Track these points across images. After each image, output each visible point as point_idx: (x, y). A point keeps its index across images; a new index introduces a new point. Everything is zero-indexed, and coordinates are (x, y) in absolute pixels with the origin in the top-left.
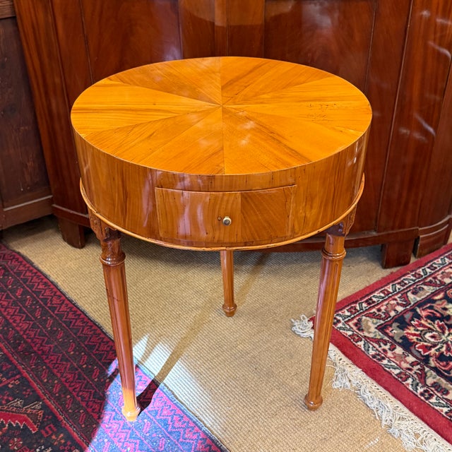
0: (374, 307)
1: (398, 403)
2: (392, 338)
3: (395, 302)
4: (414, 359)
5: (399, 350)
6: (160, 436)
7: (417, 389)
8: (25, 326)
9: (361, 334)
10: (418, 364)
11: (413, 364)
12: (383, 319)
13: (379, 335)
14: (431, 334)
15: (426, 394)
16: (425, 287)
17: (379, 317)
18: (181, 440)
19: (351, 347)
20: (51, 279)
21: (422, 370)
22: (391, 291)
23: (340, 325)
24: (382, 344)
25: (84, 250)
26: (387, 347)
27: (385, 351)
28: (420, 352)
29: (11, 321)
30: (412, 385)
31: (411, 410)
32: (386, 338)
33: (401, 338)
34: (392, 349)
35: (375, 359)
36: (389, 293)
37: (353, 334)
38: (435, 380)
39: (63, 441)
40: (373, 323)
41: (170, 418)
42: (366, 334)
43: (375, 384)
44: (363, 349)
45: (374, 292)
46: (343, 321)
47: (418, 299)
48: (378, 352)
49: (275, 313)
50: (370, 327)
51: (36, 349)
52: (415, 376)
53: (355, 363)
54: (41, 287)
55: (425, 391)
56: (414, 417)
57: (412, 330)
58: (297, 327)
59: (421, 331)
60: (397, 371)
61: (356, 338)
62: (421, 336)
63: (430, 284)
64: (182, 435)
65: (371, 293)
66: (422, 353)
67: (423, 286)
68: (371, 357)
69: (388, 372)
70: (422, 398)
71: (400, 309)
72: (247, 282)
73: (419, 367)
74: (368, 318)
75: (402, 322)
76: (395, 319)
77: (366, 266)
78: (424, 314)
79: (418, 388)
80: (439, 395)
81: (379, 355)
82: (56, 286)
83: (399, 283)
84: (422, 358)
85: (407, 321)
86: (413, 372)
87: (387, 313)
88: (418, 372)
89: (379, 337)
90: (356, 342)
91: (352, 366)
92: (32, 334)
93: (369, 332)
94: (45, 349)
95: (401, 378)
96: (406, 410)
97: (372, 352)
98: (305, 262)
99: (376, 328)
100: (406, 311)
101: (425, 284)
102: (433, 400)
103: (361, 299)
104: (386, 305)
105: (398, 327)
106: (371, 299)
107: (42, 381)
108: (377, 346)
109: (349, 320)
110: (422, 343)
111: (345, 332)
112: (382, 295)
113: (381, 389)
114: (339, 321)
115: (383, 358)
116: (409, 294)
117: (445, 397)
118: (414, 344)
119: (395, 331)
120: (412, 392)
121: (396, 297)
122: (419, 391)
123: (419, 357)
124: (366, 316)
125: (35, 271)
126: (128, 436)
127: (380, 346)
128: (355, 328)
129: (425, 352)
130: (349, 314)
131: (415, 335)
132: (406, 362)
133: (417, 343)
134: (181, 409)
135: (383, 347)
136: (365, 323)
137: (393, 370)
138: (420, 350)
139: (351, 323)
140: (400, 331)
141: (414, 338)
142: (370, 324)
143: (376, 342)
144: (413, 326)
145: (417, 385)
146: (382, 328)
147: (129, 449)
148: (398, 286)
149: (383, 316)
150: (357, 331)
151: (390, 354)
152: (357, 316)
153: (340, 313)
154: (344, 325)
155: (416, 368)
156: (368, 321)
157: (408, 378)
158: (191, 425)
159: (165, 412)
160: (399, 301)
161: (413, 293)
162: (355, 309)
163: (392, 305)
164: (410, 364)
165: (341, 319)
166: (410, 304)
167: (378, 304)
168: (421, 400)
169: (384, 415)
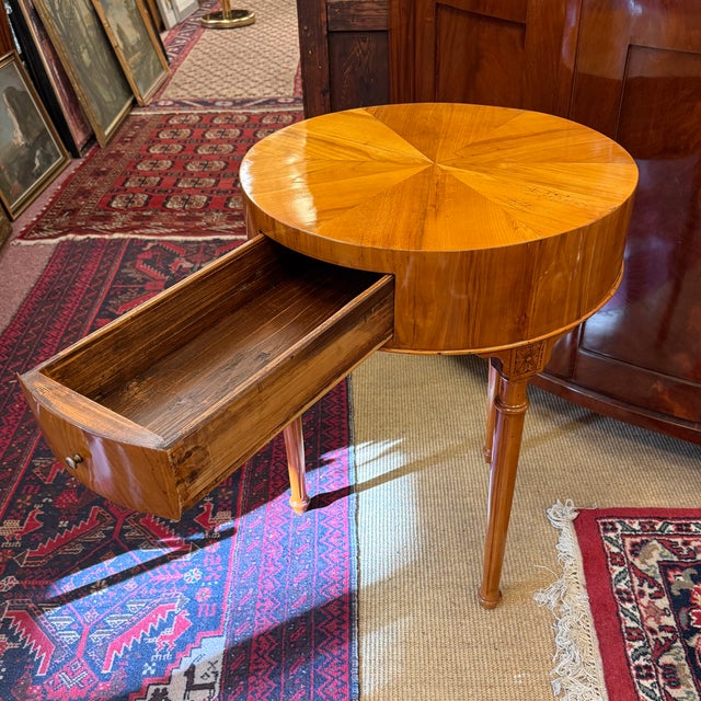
0: (682, 536)
1: (598, 661)
2: (668, 584)
4: (673, 623)
5: (663, 603)
6: (308, 541)
7: (638, 658)
9: (631, 559)
10: (671, 632)
11: (662, 628)
12: (680, 557)
13: (655, 572)
15: (645, 671)
17: (676, 552)
18: (322, 555)
19: (600, 566)
21: (670, 641)
23: (612, 535)
24: (646, 584)
27: (642, 594)
28: (690, 620)
30: (636, 650)
31: (606, 678)
32: (660, 581)
33: (681, 591)
34: (655, 597)
35: (617, 596)
37: (618, 554)
38: (675, 663)
39: (227, 498)
40: (661, 555)
41: (331, 530)
42: (637, 562)
43: (591, 623)
44: (614, 577)
46: (619, 532)
48: (629, 590)
49: (545, 484)
50: (650, 557)
52: (652, 643)
53: (589, 587)
55: (646, 667)
56: (602, 686)
58: (553, 511)
60: (633, 624)
61: (618, 560)
65: (695, 518)
66: (693, 622)
68: (615, 590)
69: (620, 618)
70: (634, 672)
72: (546, 436)
73: (670, 635)
74: (659, 546)
76: (698, 565)
79: (642, 658)
80: (662, 681)
81: (628, 593)
84: (686, 628)
86: (655, 637)
87: (694, 552)
88: (663, 641)
89: (650, 574)
90: (613, 564)
91: (582, 588)
93: (643, 562)
95: (630, 634)
96: (601, 674)
97: (622, 586)
99: (658, 562)
102: (647, 683)
103: (673, 519)
105: (692, 576)
108: (636, 581)
109: (630, 536)
111: (610, 546)
113: (593, 632)
114: (614, 529)
115: (630, 601)
117: (667, 688)
118: (693, 606)
119: (682, 578)
120: (627, 658)
122: (637, 662)
123: (683, 625)
124: (659, 541)
126: (282, 524)
127: (641, 585)
128: (628, 547)
129: (697, 623)
130: (638, 528)
132: (658, 621)
133: (697, 607)
134: (349, 528)
135: (645, 587)
136: (649, 549)
137: (628, 621)
138: (694, 618)
139: (628, 540)
140: (689, 582)
141: (700, 601)
142: (655, 553)
143: (640, 577)
145: (645, 654)
146: (665, 567)
147: (271, 536)
149: (685, 553)
150: (628, 552)
151: (645, 600)
152: (647, 535)
153: (627, 521)
154: (617, 537)
155: (664, 634)
156: (656, 548)
157: (640, 639)
158: (345, 548)
159: (333, 522)
162: (653, 526)
164: (660, 627)
165: (620, 528)
167: (692, 536)
168: (630, 674)
169: (565, 661)
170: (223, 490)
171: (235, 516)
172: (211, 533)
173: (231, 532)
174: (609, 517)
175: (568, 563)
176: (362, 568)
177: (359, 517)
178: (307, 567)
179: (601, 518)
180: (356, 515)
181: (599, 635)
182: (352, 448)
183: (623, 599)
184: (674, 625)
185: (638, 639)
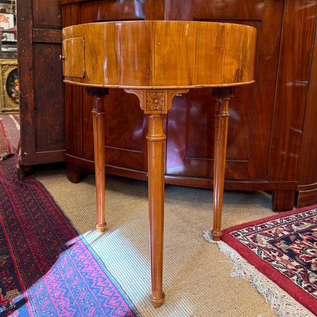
0: (266, 230)
1: (285, 293)
2: (280, 249)
3: (282, 229)
5: (285, 257)
6: (83, 289)
7: (301, 284)
9: (256, 244)
10: (301, 268)
11: (297, 267)
12: (273, 237)
13: (270, 246)
14: (311, 250)
15: (310, 288)
16: (305, 223)
17: (270, 236)
18: (99, 294)
19: (247, 251)
20: (51, 195)
21: (305, 272)
22: (279, 222)
23: (239, 237)
24: (272, 252)
25: (78, 184)
26: (276, 254)
27: (274, 256)
28: (303, 260)
29: (15, 211)
30: (297, 281)
31: (297, 299)
32: (275, 249)
33: (287, 250)
34: (280, 255)
35: (266, 261)
36: (277, 223)
37: (249, 244)
39: (10, 282)
40: (265, 238)
41: (95, 279)
42: (260, 245)
43: (266, 277)
44: (257, 253)
45: (267, 222)
47: (300, 229)
48: (268, 257)
50: (263, 241)
51: (22, 226)
52: (300, 275)
53: (250, 262)
54: (43, 197)
55: (308, 286)
56: (299, 304)
57: (296, 246)
59: (303, 247)
60: (284, 270)
61: (252, 246)
62: (303, 250)
63: (308, 222)
64: (100, 291)
65: (264, 222)
66: (305, 261)
67: (303, 222)
68: (263, 259)
69: (277, 270)
70: (306, 291)
71: (286, 233)
73: (302, 269)
74: (261, 236)
75: (287, 240)
76: (283, 238)
77: (262, 210)
78: (305, 238)
79: (303, 283)
82: (52, 198)
83: (285, 219)
84: (305, 264)
85: (292, 240)
86: (298, 272)
87: (276, 235)
88: (302, 272)
89: (270, 248)
90: (252, 249)
91: (247, 263)
92: (25, 219)
93: (262, 244)
94: (28, 227)
95: (288, 275)
96: (292, 299)
97: (263, 256)
99: (267, 242)
100: (291, 235)
101: (305, 221)
102: (316, 293)
103: (258, 224)
104: (276, 230)
105: (285, 243)
106: (264, 225)
107: (16, 244)
108: (268, 253)
109: (247, 235)
110: (304, 255)
111: (244, 241)
112: (273, 224)
113: (271, 281)
114: (239, 235)
115: (273, 261)
116: (293, 225)
118: (298, 255)
119: (282, 245)
120: (297, 286)
121: (283, 226)
122: (303, 286)
123: (302, 263)
124: (260, 234)
125: (43, 190)
126: (59, 285)
127: (270, 253)
128: (251, 240)
129: (307, 260)
130: (247, 232)
131: (298, 249)
132: (291, 265)
133: (300, 254)
134: (106, 275)
135: (273, 253)
136: (259, 238)
137: (281, 269)
138: (303, 259)
139: (248, 237)
140: (286, 246)
141: (298, 251)
142: (263, 239)
143: (267, 250)
144: (296, 243)
145: (302, 281)
146: (271, 242)
147: (56, 294)
148: (284, 221)
149: (273, 235)
150: (253, 242)
151: (278, 258)
152: (253, 233)
153: (240, 230)
154: (243, 237)
155: (299, 270)
158: (110, 286)
159: (93, 275)
160: (285, 228)
161: (296, 225)
162: (252, 229)
163: (280, 230)
164: (295, 267)
165: (241, 234)
166: (294, 231)
167: (269, 229)
168: (306, 292)
169: (273, 300)
170: (5, 278)
171: (21, 290)
172: (8, 306)
173: (24, 301)
174: (233, 231)
175: (232, 256)
176: (128, 294)
178: (92, 304)
179: (230, 232)
180: (106, 267)
181: (274, 281)
182: (80, 236)
183: (269, 261)
184: (299, 264)
185: (293, 275)
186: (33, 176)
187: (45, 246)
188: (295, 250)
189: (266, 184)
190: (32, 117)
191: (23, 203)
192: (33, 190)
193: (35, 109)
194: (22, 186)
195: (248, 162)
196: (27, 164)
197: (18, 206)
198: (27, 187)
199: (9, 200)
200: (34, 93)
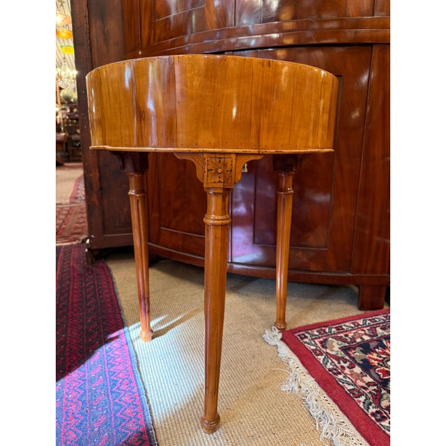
0: (342, 332)
1: (345, 419)
2: (353, 358)
3: (363, 332)
4: (371, 380)
5: (357, 370)
6: (103, 392)
7: (369, 408)
8: (75, 300)
9: (324, 350)
10: (374, 385)
11: (369, 384)
12: (348, 343)
13: (341, 354)
15: (379, 415)
17: (345, 341)
18: (117, 400)
19: (310, 359)
21: (379, 391)
22: (361, 324)
23: (306, 340)
24: (341, 362)
26: (346, 365)
27: (343, 368)
28: (379, 375)
29: (70, 296)
30: (364, 403)
31: (358, 428)
32: (347, 358)
33: (362, 360)
34: (351, 367)
35: (331, 373)
36: (359, 325)
37: (316, 350)
40: (338, 344)
41: (121, 381)
42: (328, 351)
43: (325, 395)
44: (322, 362)
45: (346, 322)
46: (310, 338)
47: (386, 334)
48: (335, 367)
50: (334, 347)
51: (70, 314)
52: (370, 395)
53: (311, 373)
54: (104, 283)
55: (377, 412)
56: (359, 436)
57: (375, 356)
58: (267, 335)
59: (384, 358)
60: (351, 387)
61: (318, 352)
62: (383, 362)
64: (120, 396)
65: (342, 323)
66: (381, 376)
68: (327, 370)
69: (341, 386)
70: (373, 418)
71: (366, 338)
73: (375, 387)
74: (334, 340)
75: (366, 348)
76: (359, 345)
77: (345, 307)
79: (371, 407)
81: (335, 370)
82: (113, 284)
83: (369, 320)
84: (381, 381)
85: (371, 347)
86: (368, 391)
87: (353, 339)
88: (374, 392)
89: (340, 356)
90: (317, 355)
91: (307, 375)
92: (76, 305)
93: (333, 350)
94: (75, 315)
95: (353, 394)
96: (352, 428)
97: (329, 366)
98: (294, 297)
99: (340, 348)
100: (372, 341)
102: (385, 423)
103: (332, 325)
104: (354, 333)
105: (361, 350)
106: (341, 326)
108: (336, 362)
109: (316, 338)
110: (382, 368)
111: (309, 346)
112: (353, 326)
113: (330, 401)
114: (306, 337)
115: (340, 373)
116: (378, 329)
118: (375, 367)
119: (358, 354)
120: (363, 410)
121: (365, 329)
122: (370, 411)
123: (378, 379)
124: (332, 338)
126: (79, 385)
127: (339, 363)
128: (319, 345)
129: (384, 376)
130: (317, 334)
131: (377, 360)
132: (362, 381)
133: (377, 367)
134: (135, 376)
135: (342, 364)
136: (330, 343)
137: (346, 385)
138: (380, 373)
139: (317, 341)
140: (362, 354)
141: (376, 363)
142: (334, 344)
143: (336, 359)
144: (376, 352)
145: (370, 404)
146: (345, 350)
148: (368, 322)
149: (349, 340)
150: (321, 347)
151: (347, 371)
152: (324, 336)
153: (309, 331)
154: (310, 340)
155: (371, 388)
156: (333, 342)
157: (361, 395)
158: (134, 390)
159: (121, 375)
160: (367, 332)
161: (382, 329)
162: (324, 331)
163: (359, 334)
164: (367, 384)
165: (308, 336)
166: (377, 335)
167: (347, 331)
168: (372, 420)
169: (326, 427)
174: (299, 332)
175: (291, 362)
176: (151, 402)
177: (141, 368)
178: (105, 412)
179: (296, 333)
180: (138, 367)
181: (335, 401)
182: (126, 329)
183: (335, 374)
184: (372, 381)
185: (360, 395)
186: (103, 260)
187: (83, 338)
188: (373, 361)
189: (349, 277)
190: (98, 198)
191: (82, 289)
192: (97, 275)
193: (101, 189)
194: (88, 269)
195: (326, 251)
196: (95, 247)
197: (75, 291)
198: (92, 272)
199: (69, 285)
200: (99, 172)
